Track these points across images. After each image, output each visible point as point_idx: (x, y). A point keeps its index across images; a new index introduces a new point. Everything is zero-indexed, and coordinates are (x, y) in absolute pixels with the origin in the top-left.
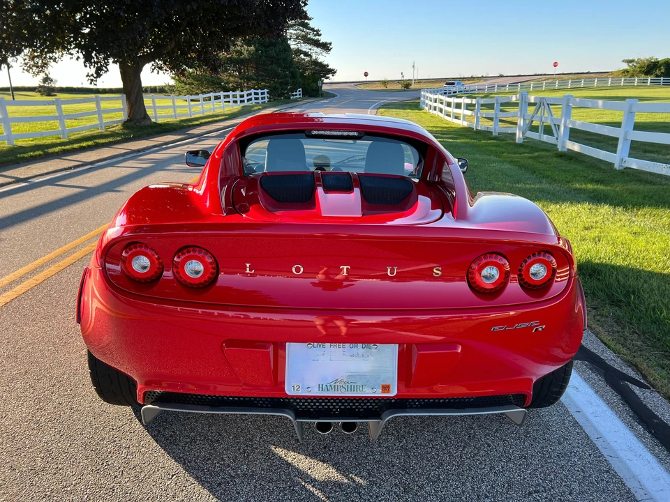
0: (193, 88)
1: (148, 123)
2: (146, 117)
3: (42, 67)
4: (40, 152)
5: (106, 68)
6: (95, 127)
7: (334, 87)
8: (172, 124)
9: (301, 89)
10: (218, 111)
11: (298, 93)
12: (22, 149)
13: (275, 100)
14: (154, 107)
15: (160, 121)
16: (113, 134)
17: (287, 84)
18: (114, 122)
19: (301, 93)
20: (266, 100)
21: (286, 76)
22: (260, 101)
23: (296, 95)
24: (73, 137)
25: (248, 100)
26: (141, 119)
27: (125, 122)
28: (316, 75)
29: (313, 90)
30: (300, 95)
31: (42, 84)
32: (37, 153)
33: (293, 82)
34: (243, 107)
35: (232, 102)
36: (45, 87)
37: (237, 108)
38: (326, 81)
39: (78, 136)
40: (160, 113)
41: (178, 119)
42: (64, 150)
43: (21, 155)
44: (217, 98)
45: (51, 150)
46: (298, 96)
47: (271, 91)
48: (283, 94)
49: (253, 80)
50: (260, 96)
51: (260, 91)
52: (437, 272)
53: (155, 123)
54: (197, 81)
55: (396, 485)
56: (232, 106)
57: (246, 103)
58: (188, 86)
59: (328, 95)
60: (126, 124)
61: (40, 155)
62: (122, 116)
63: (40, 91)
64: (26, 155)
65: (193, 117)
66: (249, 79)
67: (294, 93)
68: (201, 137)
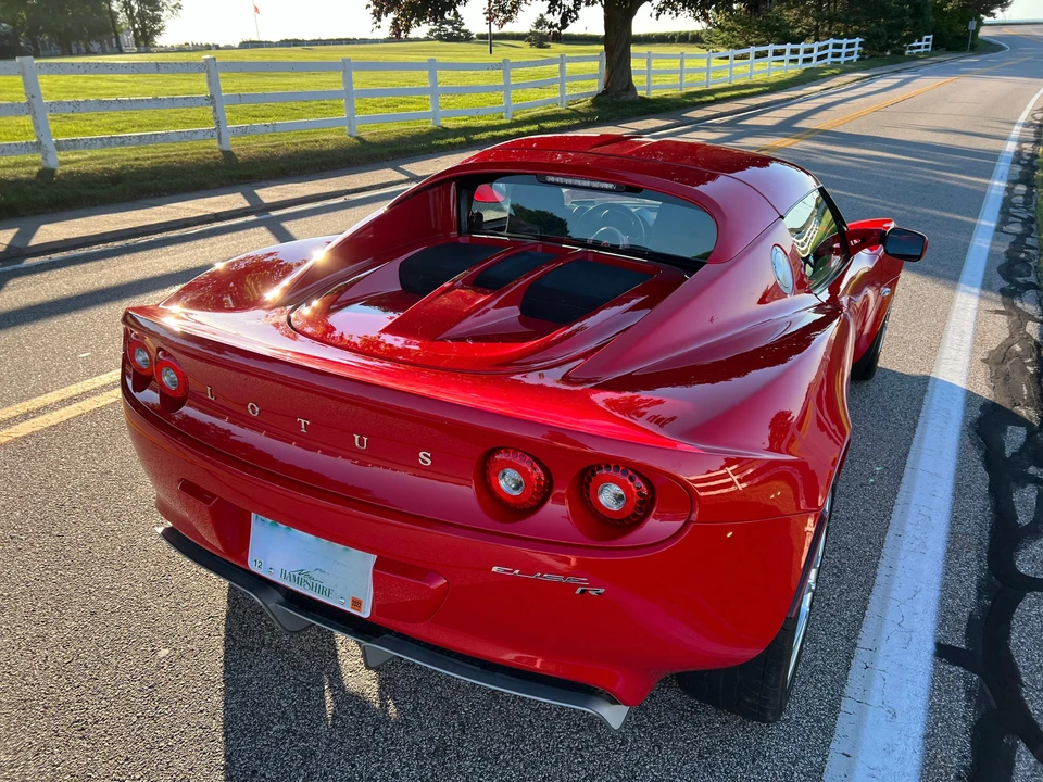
0: (734, 36)
1: (631, 97)
2: (630, 87)
3: (510, 12)
4: (462, 139)
5: (576, 14)
6: (554, 101)
7: (1006, 31)
8: (669, 100)
9: (931, 37)
10: (758, 78)
11: (923, 43)
12: (445, 132)
13: (872, 57)
14: (649, 72)
15: (654, 94)
16: (576, 114)
17: (902, 27)
18: (582, 95)
19: (930, 43)
20: (855, 57)
21: (903, 12)
22: (842, 59)
23: (919, 47)
24: (518, 118)
25: (820, 58)
26: (623, 90)
27: (598, 95)
28: (970, 10)
29: (959, 37)
30: (926, 46)
31: (534, 30)
32: (459, 139)
33: (916, 23)
34: (806, 70)
35: (787, 61)
36: (537, 33)
37: (794, 70)
38: (987, 20)
39: (525, 116)
40: (657, 80)
41: (685, 91)
42: (494, 136)
43: (437, 142)
44: (759, 55)
45: (476, 137)
46: (922, 50)
47: (867, 40)
48: (889, 46)
49: (839, 20)
50: (844, 50)
51: (845, 42)
52: (425, 458)
53: (642, 98)
54: (743, 25)
55: (431, 739)
56: (787, 68)
57: (814, 64)
58: (724, 35)
59: (990, 47)
60: (598, 100)
61: (461, 142)
62: (596, 86)
63: (530, 40)
64: (443, 142)
65: (711, 87)
66: (832, 19)
67: (915, 44)
68: (699, 124)
